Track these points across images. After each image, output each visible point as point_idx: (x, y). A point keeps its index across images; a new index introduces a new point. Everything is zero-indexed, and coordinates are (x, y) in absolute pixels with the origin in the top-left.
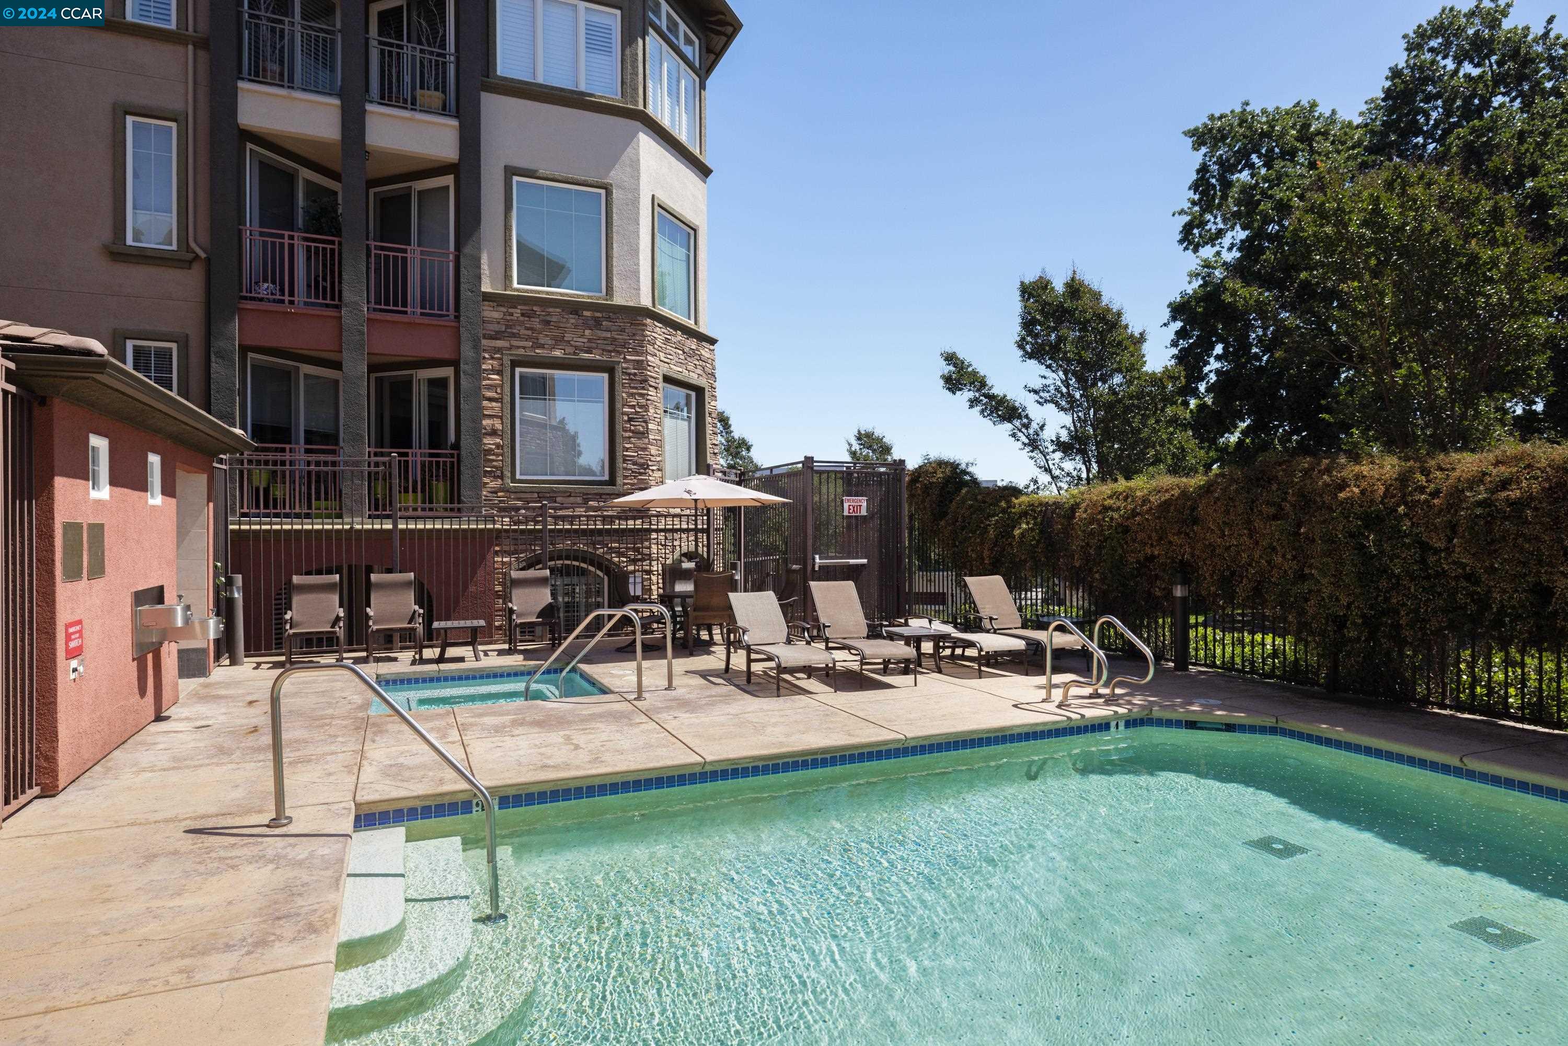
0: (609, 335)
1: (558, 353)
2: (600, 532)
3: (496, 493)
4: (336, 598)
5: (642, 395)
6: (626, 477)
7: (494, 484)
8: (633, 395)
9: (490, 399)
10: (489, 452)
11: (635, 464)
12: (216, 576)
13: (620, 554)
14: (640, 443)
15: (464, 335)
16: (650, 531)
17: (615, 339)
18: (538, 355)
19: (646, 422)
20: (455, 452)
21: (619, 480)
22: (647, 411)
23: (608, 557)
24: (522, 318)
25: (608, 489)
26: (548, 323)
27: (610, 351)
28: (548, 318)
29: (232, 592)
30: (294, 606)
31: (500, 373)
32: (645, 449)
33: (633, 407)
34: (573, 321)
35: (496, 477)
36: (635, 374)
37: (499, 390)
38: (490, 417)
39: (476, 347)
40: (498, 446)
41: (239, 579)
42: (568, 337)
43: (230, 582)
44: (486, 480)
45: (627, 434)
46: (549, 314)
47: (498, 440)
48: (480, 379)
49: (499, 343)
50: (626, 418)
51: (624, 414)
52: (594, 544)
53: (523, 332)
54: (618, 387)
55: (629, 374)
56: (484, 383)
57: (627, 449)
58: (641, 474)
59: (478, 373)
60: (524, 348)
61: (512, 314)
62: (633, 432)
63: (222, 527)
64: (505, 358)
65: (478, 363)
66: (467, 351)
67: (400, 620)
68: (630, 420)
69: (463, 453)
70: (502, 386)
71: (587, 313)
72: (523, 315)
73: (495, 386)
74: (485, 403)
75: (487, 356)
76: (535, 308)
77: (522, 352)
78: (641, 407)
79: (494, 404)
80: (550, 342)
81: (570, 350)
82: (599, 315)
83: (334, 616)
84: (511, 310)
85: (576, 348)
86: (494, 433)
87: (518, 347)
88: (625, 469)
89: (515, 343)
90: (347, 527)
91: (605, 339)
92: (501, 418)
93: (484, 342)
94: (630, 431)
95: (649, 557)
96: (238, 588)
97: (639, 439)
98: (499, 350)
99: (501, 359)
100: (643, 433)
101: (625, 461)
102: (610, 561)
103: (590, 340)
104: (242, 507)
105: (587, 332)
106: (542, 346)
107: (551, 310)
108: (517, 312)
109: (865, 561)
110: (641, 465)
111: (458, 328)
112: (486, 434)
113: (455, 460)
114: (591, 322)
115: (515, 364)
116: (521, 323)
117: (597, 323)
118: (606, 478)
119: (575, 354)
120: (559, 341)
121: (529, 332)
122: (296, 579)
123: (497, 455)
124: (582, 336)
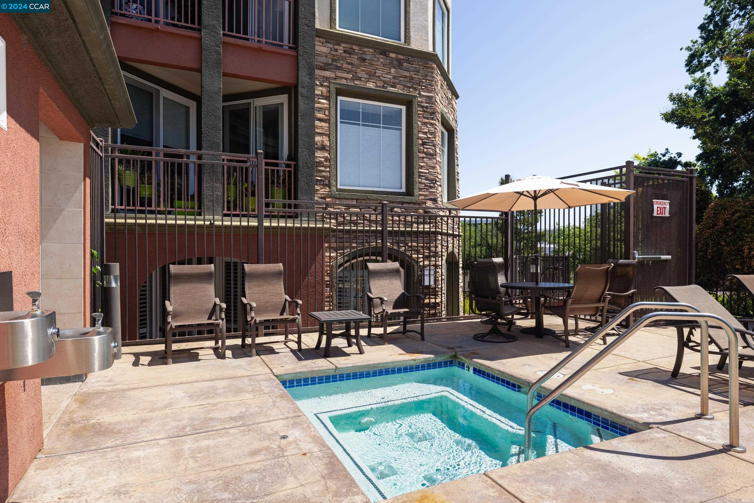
0: (408, 74)
1: (371, 85)
2: (403, 233)
3: (324, 198)
4: (211, 288)
5: (432, 124)
6: (421, 189)
7: (323, 191)
8: (425, 124)
9: (320, 120)
10: (320, 164)
11: (427, 179)
12: (93, 265)
13: (418, 252)
14: (430, 163)
15: (302, 63)
16: (436, 233)
17: (412, 78)
18: (356, 86)
19: (434, 146)
20: (293, 163)
21: (416, 192)
22: (435, 137)
23: (409, 253)
24: (344, 54)
25: (408, 198)
26: (364, 60)
27: (409, 88)
28: (364, 56)
29: (109, 282)
30: (172, 296)
31: (327, 98)
32: (434, 168)
33: (425, 133)
34: (382, 60)
35: (325, 185)
36: (427, 107)
37: (327, 113)
38: (320, 134)
39: (311, 74)
40: (326, 159)
41: (116, 267)
42: (379, 73)
43: (106, 271)
44: (317, 187)
45: (421, 155)
46: (364, 53)
47: (326, 155)
48: (314, 102)
49: (328, 74)
50: (420, 142)
51: (419, 138)
52: (398, 243)
53: (345, 66)
54: (415, 117)
55: (423, 107)
56: (317, 105)
57: (422, 167)
58: (431, 187)
59: (311, 98)
60: (346, 79)
61: (336, 50)
62: (425, 153)
63: (98, 221)
64: (332, 86)
65: (312, 88)
66: (303, 77)
67: (273, 310)
68: (423, 144)
69: (300, 163)
70: (329, 110)
71: (393, 55)
72: (345, 52)
73: (324, 109)
74: (317, 123)
75: (318, 83)
76: (354, 47)
77: (344, 82)
78: (431, 134)
79: (323, 124)
80: (365, 76)
81: (380, 84)
82: (401, 57)
83: (212, 305)
84: (336, 47)
85: (385, 82)
86: (323, 148)
87: (342, 78)
88: (420, 183)
89: (340, 74)
90: (208, 223)
91: (405, 77)
92: (329, 136)
93: (317, 72)
94: (424, 152)
95: (436, 255)
96: (115, 277)
97: (430, 159)
98: (327, 79)
99: (329, 87)
100: (432, 155)
101: (420, 176)
102: (411, 257)
103: (394, 77)
104: (113, 204)
105: (393, 70)
106: (359, 79)
107: (366, 49)
108: (340, 49)
109: (669, 257)
110: (431, 180)
111: (297, 58)
112: (317, 149)
113: (292, 169)
114: (396, 63)
115: (339, 92)
116: (344, 59)
117: (399, 64)
118: (404, 190)
119: (383, 87)
120: (372, 76)
121: (350, 67)
122: (174, 269)
123: (326, 167)
124: (389, 73)
